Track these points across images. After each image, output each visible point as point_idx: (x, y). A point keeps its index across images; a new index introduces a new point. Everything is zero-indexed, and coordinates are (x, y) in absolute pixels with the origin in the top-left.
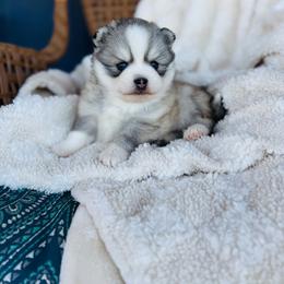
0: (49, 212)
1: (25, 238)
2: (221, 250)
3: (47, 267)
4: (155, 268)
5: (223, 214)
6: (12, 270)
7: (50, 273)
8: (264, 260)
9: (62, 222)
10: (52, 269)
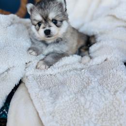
8: (104, 108)
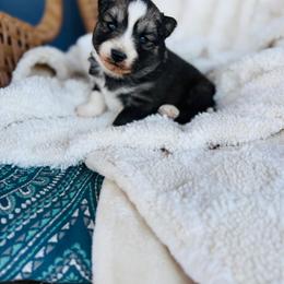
0: (68, 193)
1: (44, 221)
9: (85, 201)
10: (82, 252)
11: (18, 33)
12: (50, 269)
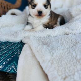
0: (15, 47)
1: (6, 54)
2: (76, 56)
3: (14, 63)
4: (52, 60)
5: (76, 45)
6: (2, 65)
7: (15, 65)
9: (19, 50)
10: (16, 64)
11: (7, 5)
12: (7, 68)
